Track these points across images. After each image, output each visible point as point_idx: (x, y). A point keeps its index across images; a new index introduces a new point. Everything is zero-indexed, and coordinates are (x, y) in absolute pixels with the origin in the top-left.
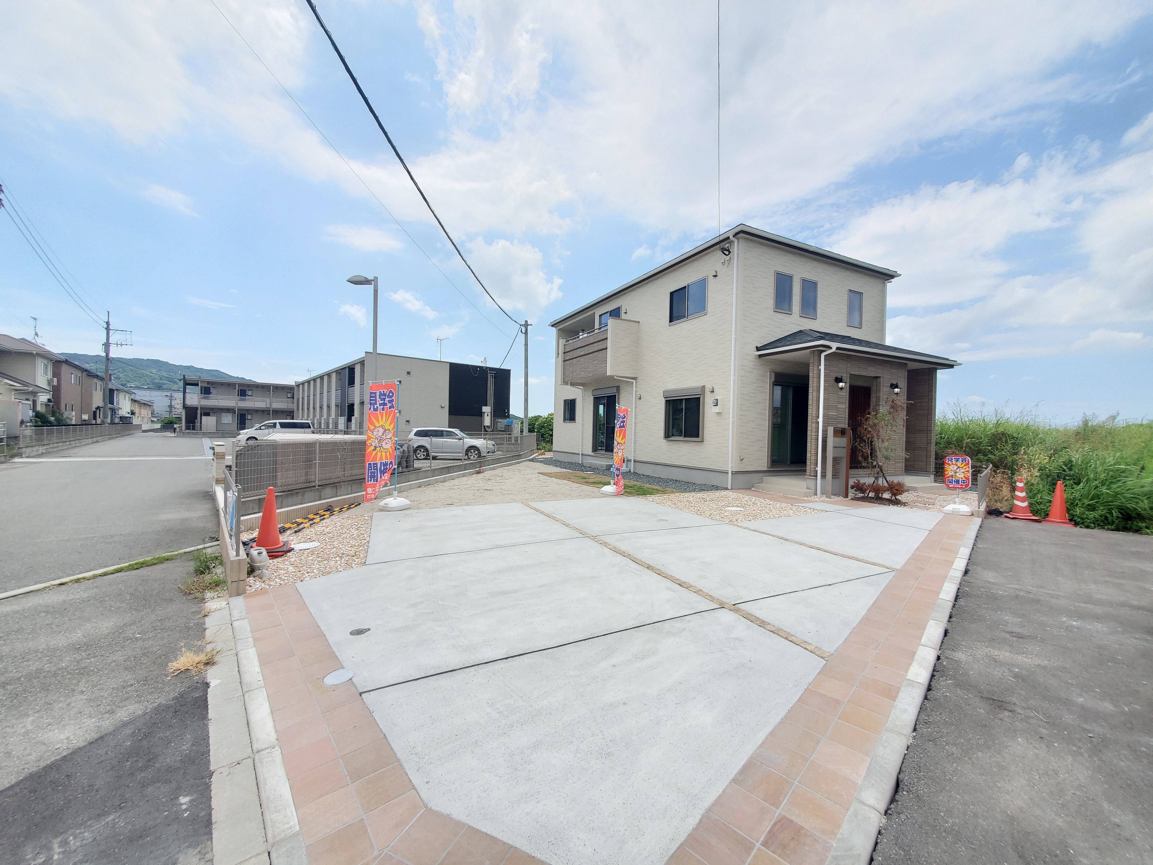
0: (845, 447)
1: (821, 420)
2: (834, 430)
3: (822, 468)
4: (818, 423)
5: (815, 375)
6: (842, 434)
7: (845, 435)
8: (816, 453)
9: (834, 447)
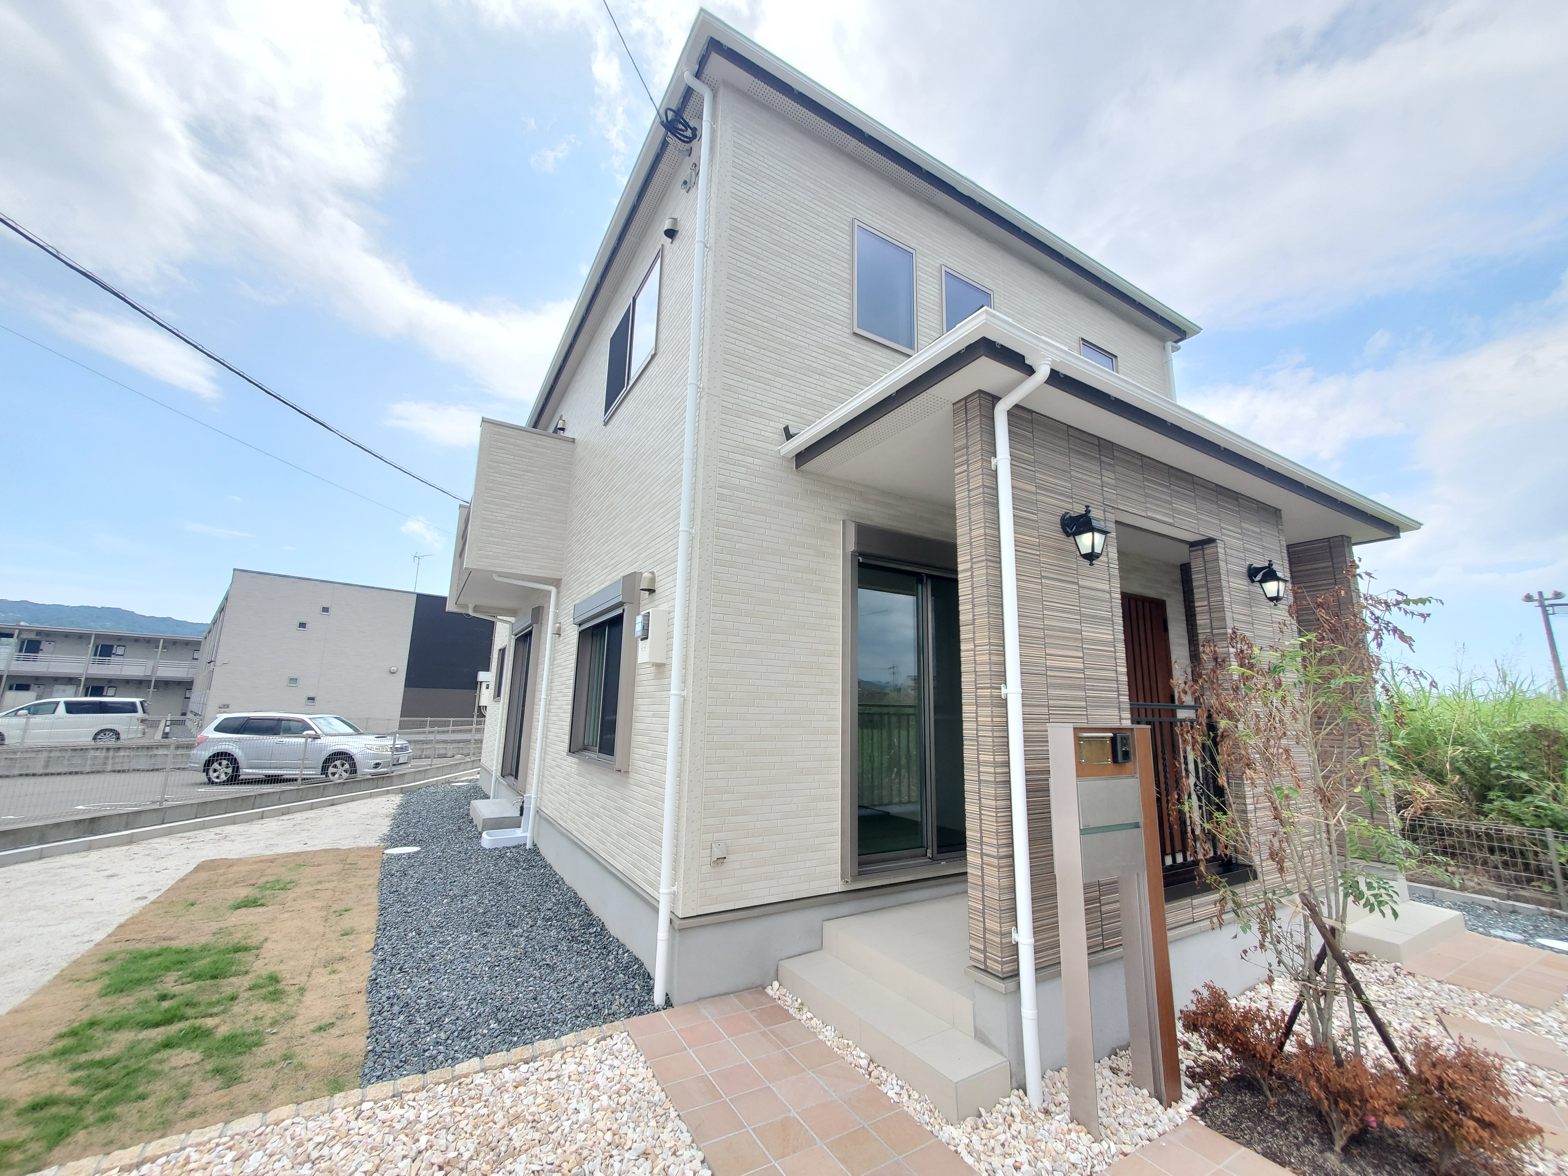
0: (1137, 826)
1: (1013, 690)
2: (1078, 739)
3: (1037, 931)
4: (1003, 703)
5: (978, 495)
6: (1115, 760)
7: (1129, 765)
8: (1004, 851)
9: (1084, 832)
